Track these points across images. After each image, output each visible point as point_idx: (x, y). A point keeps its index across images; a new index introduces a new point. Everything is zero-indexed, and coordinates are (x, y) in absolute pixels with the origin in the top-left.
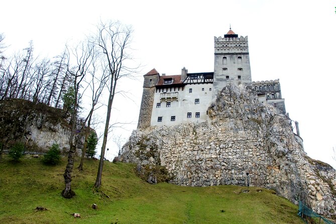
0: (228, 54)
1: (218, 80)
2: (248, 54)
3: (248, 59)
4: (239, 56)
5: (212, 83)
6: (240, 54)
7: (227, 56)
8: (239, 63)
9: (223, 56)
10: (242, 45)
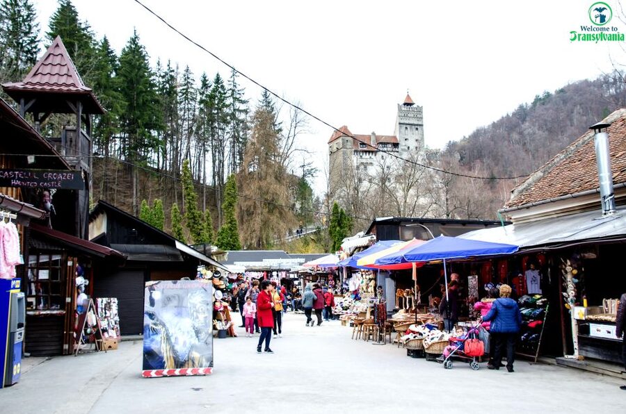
0: (409, 124)
1: (402, 150)
2: (422, 125)
3: (422, 130)
4: (416, 127)
5: (398, 152)
6: (417, 125)
7: (408, 127)
8: (416, 135)
9: (405, 126)
10: (418, 116)
